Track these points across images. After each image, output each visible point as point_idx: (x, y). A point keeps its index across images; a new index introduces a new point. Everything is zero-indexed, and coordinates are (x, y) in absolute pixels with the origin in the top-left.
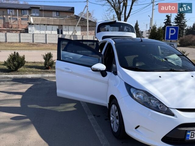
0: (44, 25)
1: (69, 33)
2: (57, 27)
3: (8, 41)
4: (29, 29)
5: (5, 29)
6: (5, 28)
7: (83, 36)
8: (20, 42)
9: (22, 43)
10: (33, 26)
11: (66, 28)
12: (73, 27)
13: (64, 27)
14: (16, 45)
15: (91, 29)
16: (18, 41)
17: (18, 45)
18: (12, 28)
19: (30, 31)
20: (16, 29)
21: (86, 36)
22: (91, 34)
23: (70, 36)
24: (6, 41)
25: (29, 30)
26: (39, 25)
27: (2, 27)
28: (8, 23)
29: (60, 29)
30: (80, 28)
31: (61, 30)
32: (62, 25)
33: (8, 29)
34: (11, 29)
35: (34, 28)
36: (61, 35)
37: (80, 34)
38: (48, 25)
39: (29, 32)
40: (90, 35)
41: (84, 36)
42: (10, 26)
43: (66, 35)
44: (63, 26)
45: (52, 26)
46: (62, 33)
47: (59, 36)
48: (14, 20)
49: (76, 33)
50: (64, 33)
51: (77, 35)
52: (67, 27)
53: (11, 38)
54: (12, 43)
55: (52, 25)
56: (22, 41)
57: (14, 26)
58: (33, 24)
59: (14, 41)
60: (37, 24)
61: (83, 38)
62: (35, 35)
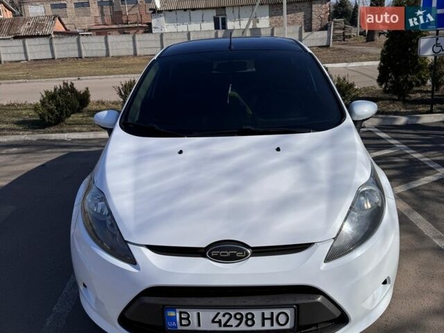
0: (185, 10)
1: (240, 25)
2: (214, 13)
3: (111, 54)
4: (154, 22)
5: (114, 26)
6: (116, 24)
7: (273, 30)
8: (135, 54)
9: (140, 56)
10: (161, 16)
11: (233, 12)
12: (250, 8)
13: (229, 12)
14: (126, 62)
15: (295, 8)
16: (132, 53)
17: (131, 61)
18: (127, 24)
19: (155, 28)
20: (136, 25)
21: (281, 28)
22: (294, 22)
23: (243, 33)
24: (108, 55)
25: (153, 25)
26: (174, 12)
27: (110, 23)
28: (120, 12)
29: (220, 18)
30: (266, 9)
31: (222, 18)
32: (224, 8)
33: (120, 26)
34: (126, 26)
35: (162, 19)
36: (224, 30)
37: (268, 26)
38: (193, 10)
39: (153, 29)
40: (293, 25)
41: (276, 30)
42: (124, 19)
43: (234, 31)
44: (227, 9)
45: (201, 11)
46: (224, 26)
47: (216, 34)
48: (130, 5)
49: (258, 22)
50: (230, 25)
51: (260, 29)
52: (236, 10)
53: (119, 47)
54: (119, 57)
55: (201, 9)
56: (138, 53)
57: (133, 19)
58: (160, 12)
59: (124, 53)
60: (170, 11)
61: (272, 34)
62: (164, 38)
